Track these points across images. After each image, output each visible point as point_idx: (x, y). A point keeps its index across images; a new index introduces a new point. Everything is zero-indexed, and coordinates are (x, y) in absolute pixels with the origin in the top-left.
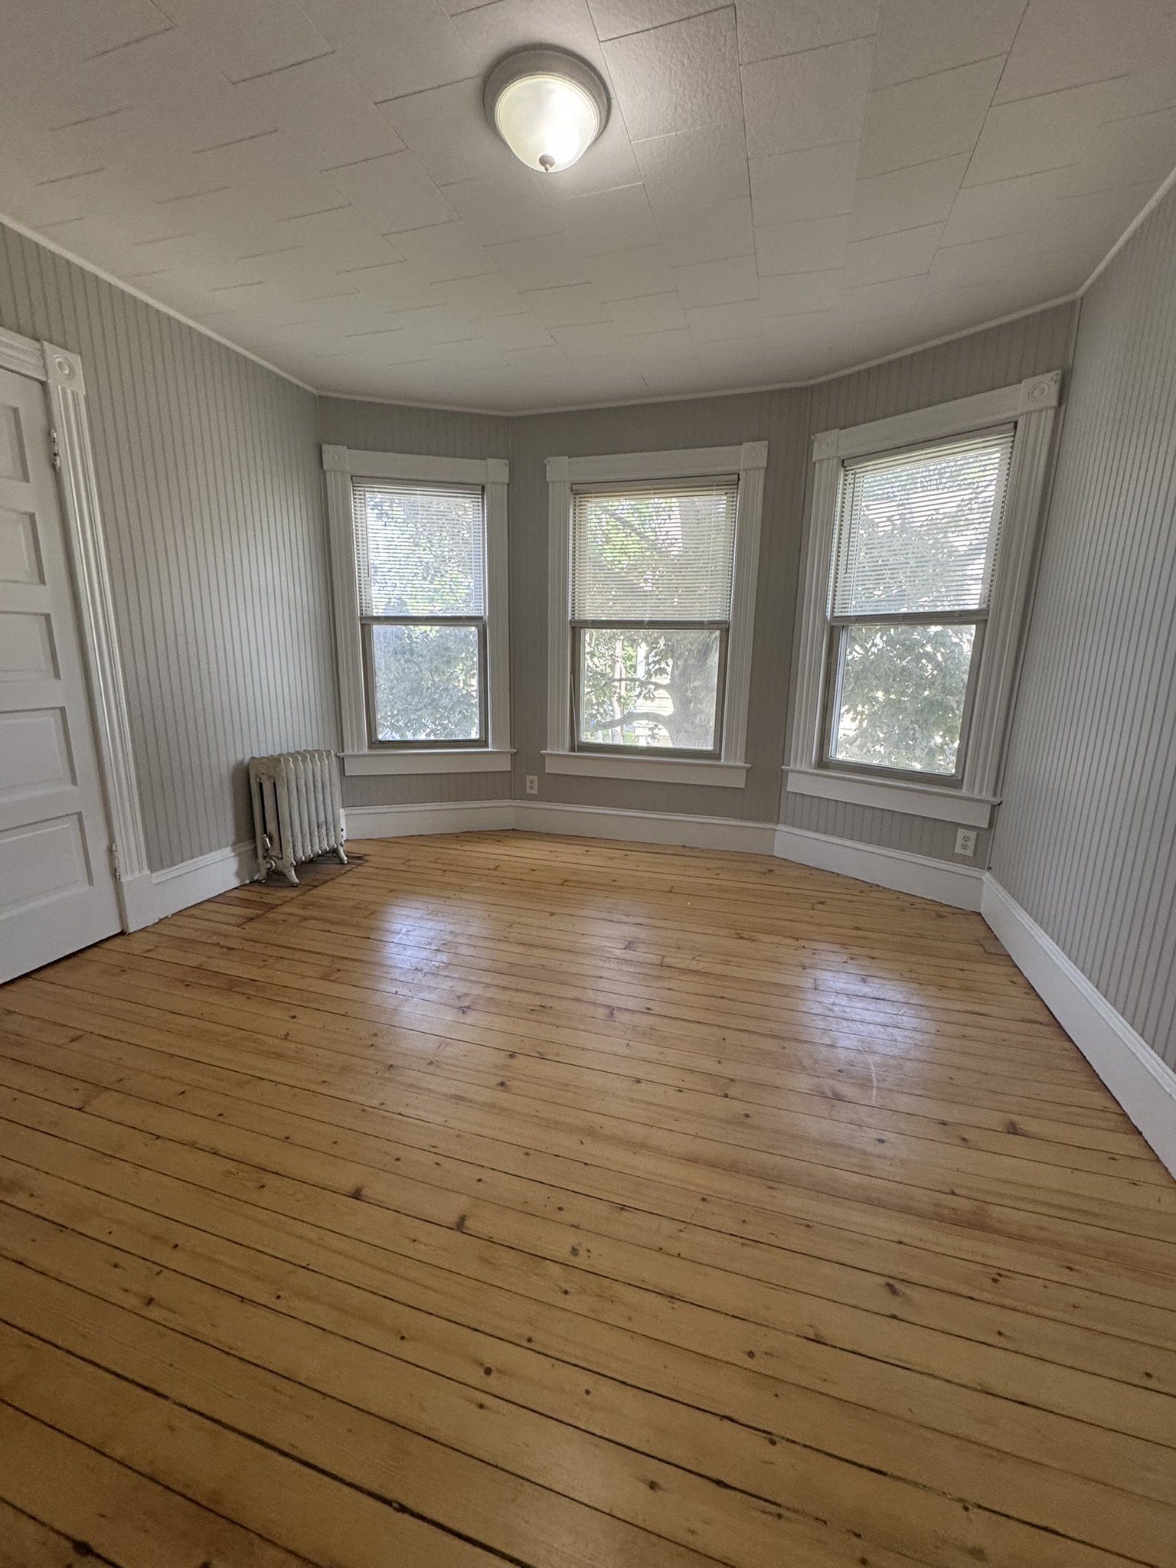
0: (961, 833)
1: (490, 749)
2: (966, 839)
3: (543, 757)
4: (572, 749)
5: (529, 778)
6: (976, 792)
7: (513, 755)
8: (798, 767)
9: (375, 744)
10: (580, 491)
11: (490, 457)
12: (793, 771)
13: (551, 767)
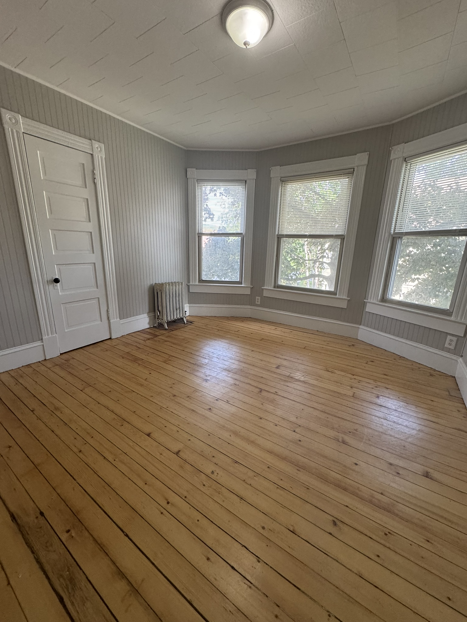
0: (449, 337)
1: (243, 285)
2: (451, 340)
3: (263, 289)
4: (275, 287)
5: (257, 297)
6: (459, 318)
7: (252, 288)
8: (372, 301)
9: (201, 281)
10: (285, 180)
11: (249, 169)
12: (370, 303)
13: (265, 294)
